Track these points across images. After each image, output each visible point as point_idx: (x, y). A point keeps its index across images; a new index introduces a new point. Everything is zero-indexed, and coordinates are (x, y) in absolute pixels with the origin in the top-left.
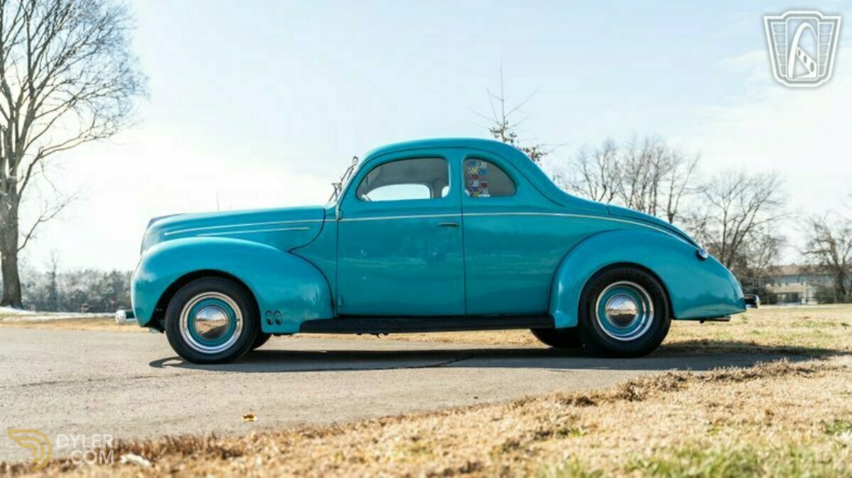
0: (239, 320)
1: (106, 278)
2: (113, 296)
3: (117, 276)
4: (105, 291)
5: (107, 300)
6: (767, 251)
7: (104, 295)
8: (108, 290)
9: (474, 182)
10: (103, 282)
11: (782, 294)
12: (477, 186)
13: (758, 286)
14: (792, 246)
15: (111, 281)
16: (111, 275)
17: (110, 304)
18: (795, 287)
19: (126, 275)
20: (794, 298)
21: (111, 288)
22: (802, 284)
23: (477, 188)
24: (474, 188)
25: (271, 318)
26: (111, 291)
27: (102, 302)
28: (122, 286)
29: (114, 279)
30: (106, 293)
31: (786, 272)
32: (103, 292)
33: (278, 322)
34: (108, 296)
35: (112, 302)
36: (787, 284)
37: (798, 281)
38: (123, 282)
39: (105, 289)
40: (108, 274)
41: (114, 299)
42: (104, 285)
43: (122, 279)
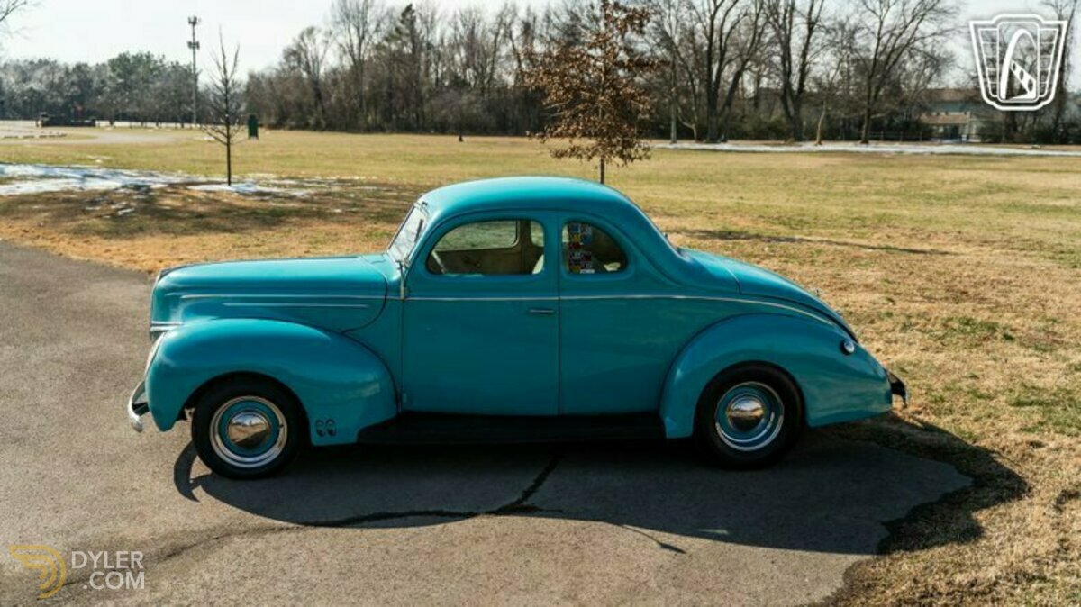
0: (282, 426)
1: (67, 73)
2: (80, 99)
3: (83, 72)
4: (68, 92)
5: (72, 102)
6: (927, 72)
7: (67, 96)
8: (72, 90)
9: (576, 254)
10: (65, 79)
11: (939, 125)
12: (579, 258)
13: (910, 116)
14: (959, 67)
15: (74, 78)
16: (74, 70)
17: (76, 111)
18: (956, 117)
19: (94, 69)
20: (953, 134)
21: (76, 88)
22: (965, 114)
23: (579, 260)
24: (575, 261)
25: (323, 429)
26: (76, 92)
27: (65, 108)
28: (90, 87)
29: (79, 77)
30: (70, 94)
31: (947, 97)
32: (65, 94)
33: (331, 433)
34: (72, 98)
35: (80, 108)
36: (947, 113)
37: (961, 110)
38: (91, 81)
39: (68, 89)
40: (71, 68)
41: (82, 103)
42: (65, 84)
43: (89, 76)
